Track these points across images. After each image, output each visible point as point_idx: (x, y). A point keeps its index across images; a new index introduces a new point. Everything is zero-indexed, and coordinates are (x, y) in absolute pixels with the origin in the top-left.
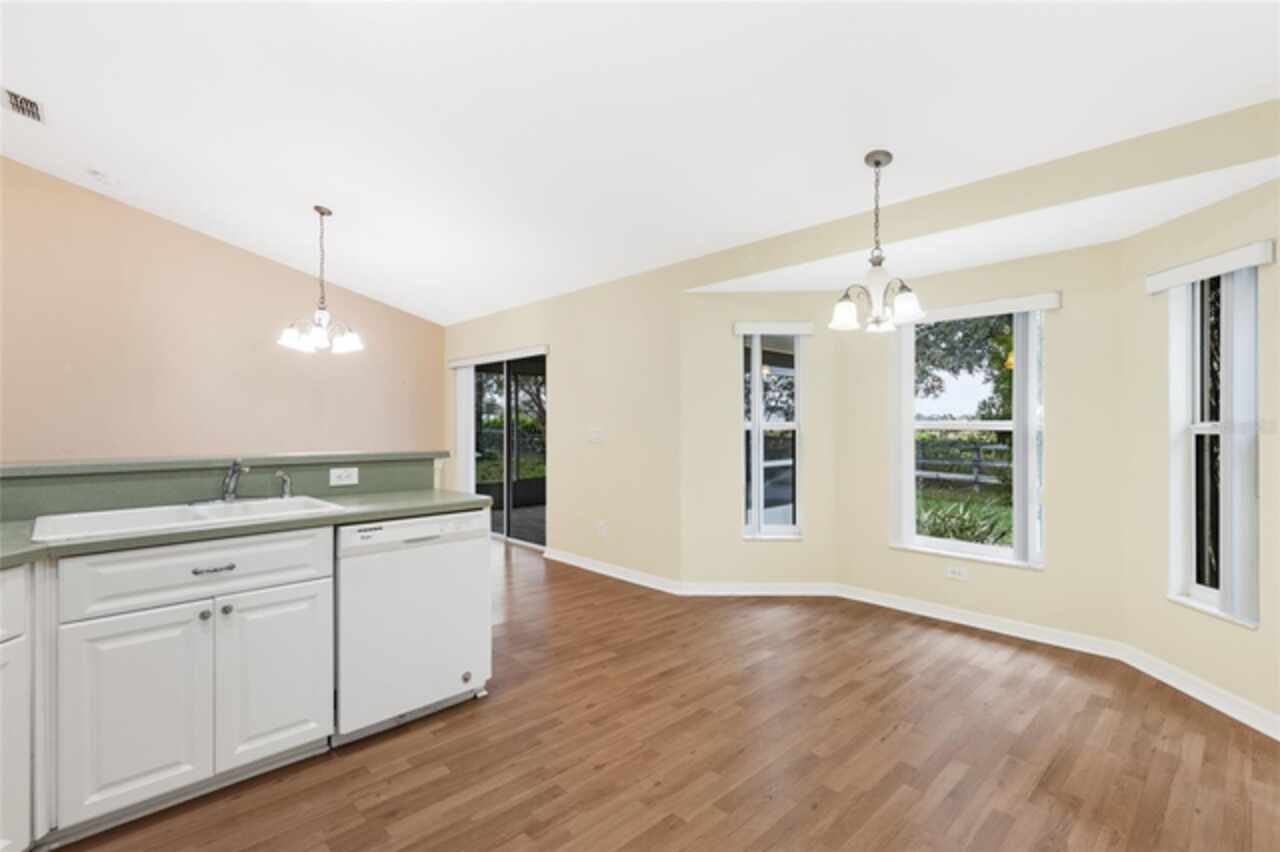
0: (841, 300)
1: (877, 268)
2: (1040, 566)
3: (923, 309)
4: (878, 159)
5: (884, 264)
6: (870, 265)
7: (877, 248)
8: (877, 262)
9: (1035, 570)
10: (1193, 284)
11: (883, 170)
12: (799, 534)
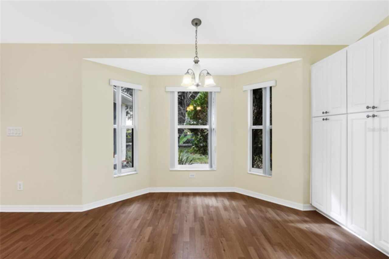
0: (186, 74)
1: (197, 64)
2: (215, 169)
3: (215, 83)
4: (197, 23)
5: (199, 63)
6: (194, 63)
7: (196, 57)
8: (196, 62)
9: (214, 170)
10: (251, 90)
11: (199, 27)
12: (135, 171)
